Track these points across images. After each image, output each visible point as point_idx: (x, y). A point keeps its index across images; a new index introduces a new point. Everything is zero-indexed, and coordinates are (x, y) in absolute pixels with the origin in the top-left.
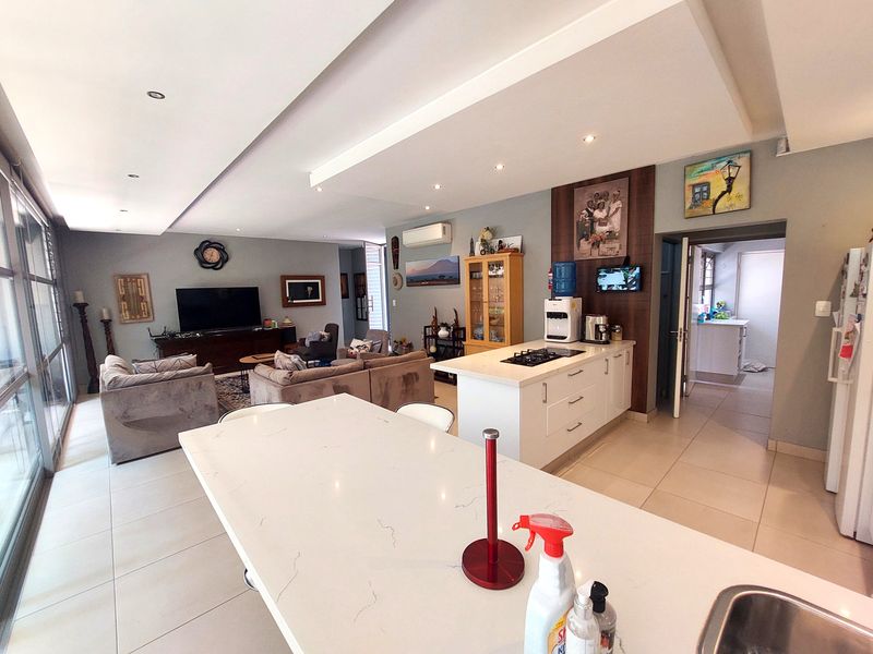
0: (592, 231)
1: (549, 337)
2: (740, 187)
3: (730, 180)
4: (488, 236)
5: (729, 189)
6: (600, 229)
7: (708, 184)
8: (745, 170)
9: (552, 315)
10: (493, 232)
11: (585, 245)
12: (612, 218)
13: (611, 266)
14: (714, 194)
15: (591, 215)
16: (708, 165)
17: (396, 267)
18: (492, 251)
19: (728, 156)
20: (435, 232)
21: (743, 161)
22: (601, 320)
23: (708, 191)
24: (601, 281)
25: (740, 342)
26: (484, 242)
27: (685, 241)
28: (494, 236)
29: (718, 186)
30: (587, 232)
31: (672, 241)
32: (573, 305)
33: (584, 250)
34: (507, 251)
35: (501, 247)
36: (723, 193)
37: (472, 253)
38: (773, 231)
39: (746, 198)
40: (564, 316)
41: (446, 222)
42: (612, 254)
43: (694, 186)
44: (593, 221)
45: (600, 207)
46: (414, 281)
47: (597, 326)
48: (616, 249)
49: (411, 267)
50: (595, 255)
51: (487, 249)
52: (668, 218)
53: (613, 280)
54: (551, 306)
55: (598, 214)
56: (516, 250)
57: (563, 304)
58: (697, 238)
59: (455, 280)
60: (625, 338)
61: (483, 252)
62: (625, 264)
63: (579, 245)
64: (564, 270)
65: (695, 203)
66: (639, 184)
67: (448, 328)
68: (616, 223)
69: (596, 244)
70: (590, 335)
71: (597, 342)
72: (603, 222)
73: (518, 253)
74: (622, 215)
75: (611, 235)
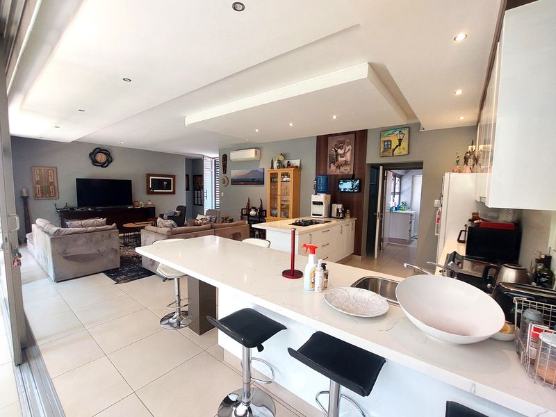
0: (337, 160)
1: (313, 215)
2: (404, 144)
3: (400, 140)
4: (281, 158)
5: (400, 145)
6: (340, 159)
7: (391, 141)
8: (406, 136)
9: (315, 203)
10: (285, 156)
11: (333, 167)
12: (346, 154)
13: (346, 178)
14: (393, 147)
15: (336, 151)
16: (391, 132)
17: (225, 170)
18: (284, 167)
19: (399, 129)
20: (251, 154)
21: (406, 132)
22: (340, 206)
23: (391, 144)
24: (341, 187)
25: (411, 222)
26: (279, 161)
27: (381, 168)
28: (285, 158)
29: (395, 143)
30: (334, 161)
31: (375, 167)
32: (326, 198)
33: (333, 169)
34: (292, 167)
36: (397, 146)
37: (272, 167)
38: (418, 166)
39: (406, 150)
40: (321, 203)
41: (258, 149)
42: (346, 172)
43: (384, 142)
44: (337, 154)
45: (341, 148)
46: (236, 182)
47: (338, 210)
48: (348, 170)
49: (234, 173)
50: (338, 172)
51: (281, 166)
52: (373, 156)
53: (346, 186)
54: (315, 198)
55: (340, 151)
56: (297, 167)
57: (321, 197)
58: (388, 167)
59: (261, 182)
60: (351, 217)
61: (279, 167)
62: (352, 178)
63: (330, 167)
64: (322, 179)
65: (385, 150)
66: (360, 138)
67: (256, 210)
68: (348, 157)
69: (338, 167)
70: (334, 214)
71: (337, 218)
72: (342, 156)
73: (298, 169)
74: (351, 153)
75: (346, 163)
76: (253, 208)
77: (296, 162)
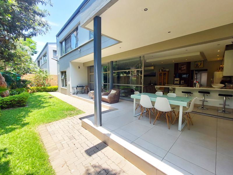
2: (202, 65)
3: (201, 64)
4: (163, 69)
6: (182, 69)
8: (203, 63)
9: (176, 81)
11: (180, 71)
12: (184, 67)
14: (199, 65)
16: (198, 62)
20: (152, 68)
21: (202, 62)
22: (183, 81)
24: (182, 76)
26: (162, 70)
29: (199, 64)
30: (180, 69)
31: (193, 71)
35: (165, 71)
37: (160, 71)
38: (206, 70)
40: (178, 81)
41: (154, 66)
43: (196, 64)
44: (181, 67)
45: (183, 66)
46: (146, 76)
48: (185, 72)
50: (182, 72)
52: (192, 68)
53: (185, 76)
54: (175, 79)
55: (182, 67)
57: (178, 79)
59: (155, 76)
60: (186, 84)
62: (186, 74)
65: (196, 66)
66: (188, 64)
67: (153, 84)
68: (185, 68)
69: (182, 71)
70: (181, 83)
71: (183, 84)
73: (168, 71)
75: (184, 70)
76: (152, 83)
77: (168, 70)
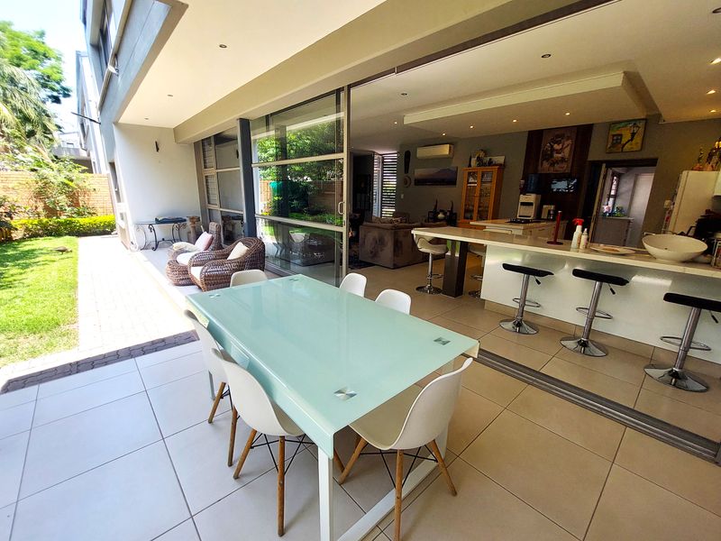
0: (552, 156)
2: (638, 139)
3: (633, 135)
4: (482, 154)
5: (632, 140)
6: (555, 155)
7: (621, 135)
8: (641, 130)
9: (523, 204)
10: (486, 153)
11: (546, 164)
12: (565, 150)
13: (560, 177)
14: (624, 141)
15: (552, 147)
16: (623, 124)
17: (407, 169)
18: (484, 165)
19: (635, 122)
20: (444, 150)
21: (641, 124)
22: (552, 207)
23: (621, 139)
24: (553, 186)
25: (627, 231)
26: (479, 159)
27: (604, 165)
28: (486, 156)
29: (626, 137)
30: (548, 157)
31: (597, 165)
32: (536, 199)
33: (545, 167)
34: (496, 165)
35: (490, 163)
36: (629, 141)
37: (470, 166)
38: (649, 163)
39: (639, 145)
40: (531, 204)
41: (452, 143)
42: (561, 171)
43: (614, 136)
44: (553, 150)
45: (558, 143)
46: (421, 182)
47: (549, 211)
49: (419, 172)
50: (552, 170)
51: (480, 161)
52: (596, 152)
53: (561, 186)
54: (523, 198)
55: (556, 146)
56: (501, 165)
57: (531, 198)
58: (610, 164)
59: (452, 183)
60: (562, 218)
61: (479, 165)
62: (569, 177)
63: (542, 164)
64: (533, 179)
65: (613, 145)
66: (583, 134)
67: (445, 214)
68: (567, 152)
69: (552, 164)
70: (544, 216)
71: (548, 220)
72: (558, 152)
73: (502, 167)
74: (571, 149)
75: (563, 160)
76: (441, 211)
77: (500, 159)
